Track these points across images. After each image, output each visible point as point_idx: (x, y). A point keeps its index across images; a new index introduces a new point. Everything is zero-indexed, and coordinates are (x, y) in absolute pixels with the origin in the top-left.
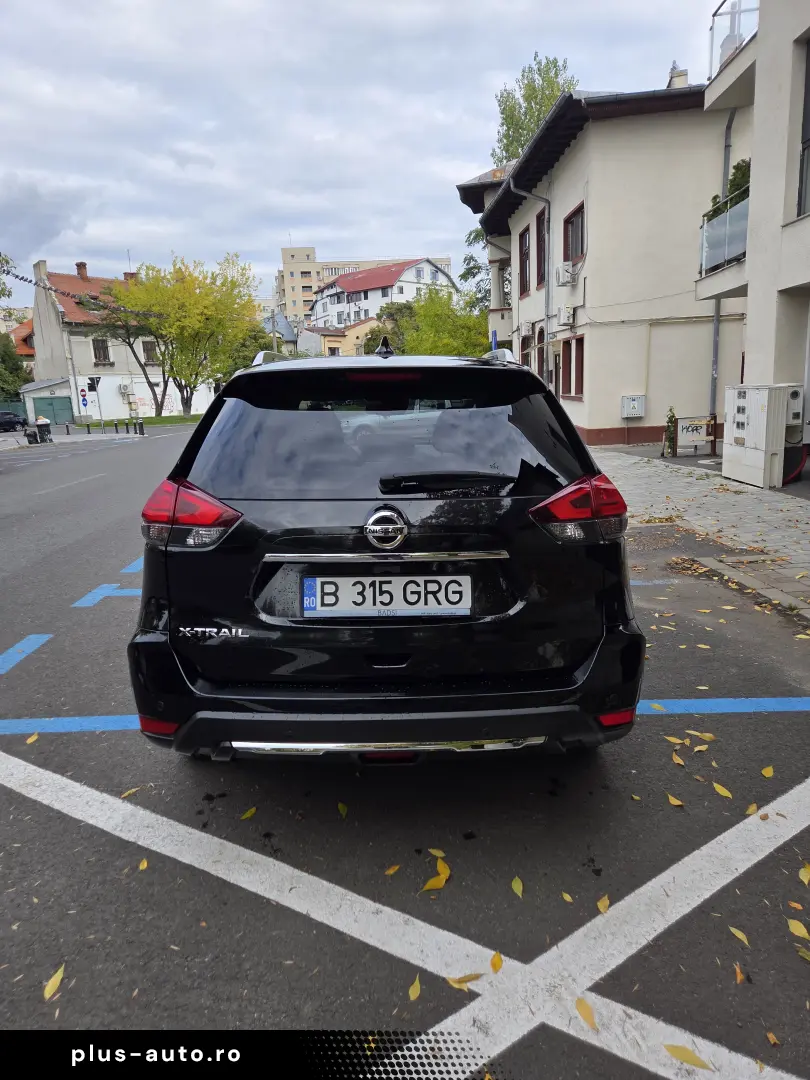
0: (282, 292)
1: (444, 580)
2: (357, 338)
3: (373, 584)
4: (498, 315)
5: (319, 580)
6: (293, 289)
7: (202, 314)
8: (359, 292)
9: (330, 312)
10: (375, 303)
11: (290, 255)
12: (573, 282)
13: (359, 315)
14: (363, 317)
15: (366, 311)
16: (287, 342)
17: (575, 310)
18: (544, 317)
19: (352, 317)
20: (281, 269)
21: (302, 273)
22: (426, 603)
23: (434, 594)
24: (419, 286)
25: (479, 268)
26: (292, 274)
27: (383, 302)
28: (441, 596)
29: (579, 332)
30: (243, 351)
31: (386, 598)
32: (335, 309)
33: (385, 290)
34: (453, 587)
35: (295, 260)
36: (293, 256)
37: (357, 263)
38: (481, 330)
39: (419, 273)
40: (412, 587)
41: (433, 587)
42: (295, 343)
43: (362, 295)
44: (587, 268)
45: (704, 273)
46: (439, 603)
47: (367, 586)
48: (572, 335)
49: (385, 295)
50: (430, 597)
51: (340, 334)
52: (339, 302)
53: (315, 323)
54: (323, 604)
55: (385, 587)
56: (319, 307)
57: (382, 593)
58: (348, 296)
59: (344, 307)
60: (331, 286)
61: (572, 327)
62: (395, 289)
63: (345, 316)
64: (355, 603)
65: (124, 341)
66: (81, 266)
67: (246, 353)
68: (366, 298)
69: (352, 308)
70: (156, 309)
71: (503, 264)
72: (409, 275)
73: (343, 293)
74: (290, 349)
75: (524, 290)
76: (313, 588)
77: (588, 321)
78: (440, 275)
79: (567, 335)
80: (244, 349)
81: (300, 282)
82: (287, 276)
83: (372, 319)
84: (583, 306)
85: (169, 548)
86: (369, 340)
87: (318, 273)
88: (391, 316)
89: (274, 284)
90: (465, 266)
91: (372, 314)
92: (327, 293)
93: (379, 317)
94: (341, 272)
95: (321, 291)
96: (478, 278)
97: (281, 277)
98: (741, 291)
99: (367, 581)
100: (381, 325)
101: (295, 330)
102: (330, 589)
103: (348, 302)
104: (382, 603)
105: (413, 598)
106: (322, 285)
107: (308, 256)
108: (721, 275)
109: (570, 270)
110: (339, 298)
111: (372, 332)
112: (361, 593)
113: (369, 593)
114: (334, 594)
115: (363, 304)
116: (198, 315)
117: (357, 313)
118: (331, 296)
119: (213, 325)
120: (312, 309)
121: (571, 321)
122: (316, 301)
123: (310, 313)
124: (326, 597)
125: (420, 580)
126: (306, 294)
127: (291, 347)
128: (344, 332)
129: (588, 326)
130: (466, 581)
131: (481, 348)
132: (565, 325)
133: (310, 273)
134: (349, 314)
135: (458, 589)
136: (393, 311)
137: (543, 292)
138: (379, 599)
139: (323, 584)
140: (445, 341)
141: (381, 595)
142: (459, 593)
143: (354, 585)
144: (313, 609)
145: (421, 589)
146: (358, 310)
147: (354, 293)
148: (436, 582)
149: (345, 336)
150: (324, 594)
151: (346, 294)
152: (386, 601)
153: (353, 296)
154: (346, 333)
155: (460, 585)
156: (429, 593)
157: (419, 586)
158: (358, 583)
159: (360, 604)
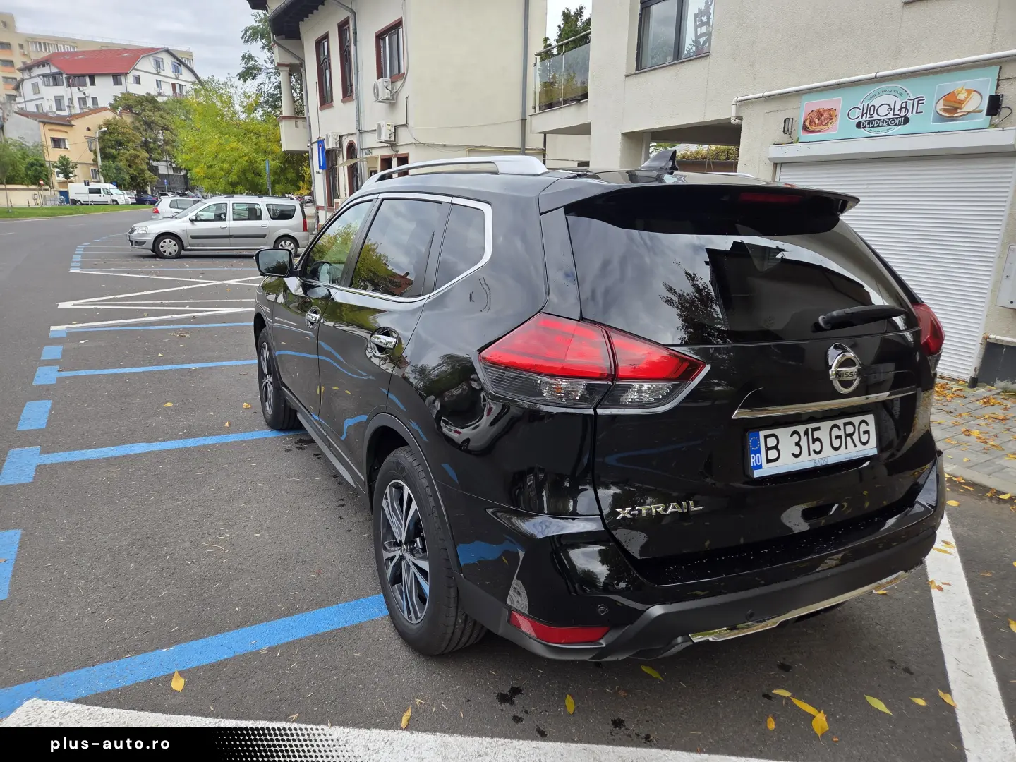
1: (856, 420)
2: (89, 129)
3: (806, 433)
4: (292, 123)
5: (762, 434)
8: (84, 76)
9: (44, 95)
10: (105, 91)
12: (392, 102)
13: (85, 103)
14: (90, 104)
15: (94, 100)
17: (396, 127)
18: (355, 131)
19: (76, 104)
22: (846, 448)
23: (851, 435)
24: (159, 78)
25: (259, 70)
27: (118, 91)
28: (855, 437)
29: (402, 151)
31: (817, 446)
32: (51, 92)
33: (117, 78)
34: (864, 427)
37: (74, 41)
38: (272, 137)
39: (158, 64)
40: (836, 432)
41: (850, 429)
43: (88, 80)
44: (408, 89)
45: (537, 108)
46: (855, 446)
47: (802, 434)
48: (394, 153)
49: (117, 83)
50: (849, 439)
51: (66, 123)
52: (55, 85)
53: (23, 105)
54: (769, 461)
55: (816, 434)
56: (27, 88)
57: (815, 440)
58: (68, 79)
59: (63, 91)
60: (42, 63)
61: (393, 145)
62: (130, 78)
63: (66, 103)
64: (793, 455)
68: (93, 83)
69: (76, 93)
71: (296, 70)
72: (146, 64)
73: (60, 74)
75: (325, 99)
76: (757, 443)
77: (414, 141)
78: (183, 69)
79: (386, 152)
83: (104, 109)
84: (406, 125)
85: (600, 411)
87: (21, 46)
88: (128, 108)
90: (244, 65)
91: (102, 103)
92: (37, 71)
93: (114, 108)
94: (54, 49)
95: (28, 68)
96: (259, 80)
98: (584, 130)
99: (801, 429)
100: (117, 117)
102: (772, 442)
103: (69, 86)
104: (815, 451)
105: (836, 443)
106: (29, 61)
108: (558, 112)
109: (390, 87)
110: (55, 79)
111: (107, 124)
112: (798, 444)
113: (804, 442)
114: (776, 448)
115: (89, 90)
117: (83, 101)
118: (44, 76)
120: (17, 88)
121: (392, 139)
122: (23, 80)
123: (14, 93)
124: (769, 452)
125: (840, 422)
126: (7, 69)
128: (69, 121)
129: (414, 147)
130: (870, 418)
131: (274, 155)
132: (386, 142)
134: (71, 100)
135: (866, 429)
136: (131, 102)
137: (351, 106)
138: (813, 447)
139: (766, 437)
140: (234, 145)
141: (813, 443)
142: (867, 432)
143: (792, 436)
144: (760, 467)
145: (842, 433)
146: (83, 96)
147: (75, 76)
148: (851, 423)
149: (72, 126)
150: (768, 449)
151: (64, 76)
152: (818, 450)
153: (75, 79)
154: (73, 123)
155: (868, 425)
156: (847, 436)
157: (840, 429)
158: (795, 432)
159: (796, 456)
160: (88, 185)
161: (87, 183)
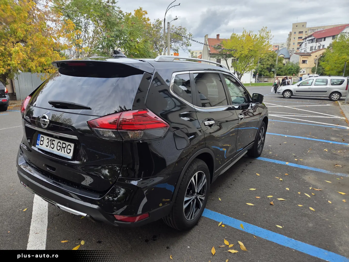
0: (289, 40)
1: (67, 143)
2: (316, 56)
3: (51, 140)
5: (41, 135)
6: (294, 38)
7: (249, 49)
8: (322, 38)
9: (307, 47)
10: (328, 42)
11: (296, 26)
14: (321, 48)
15: (324, 46)
16: (285, 58)
19: (317, 48)
20: (291, 31)
21: (299, 32)
22: (61, 151)
23: (64, 148)
26: (295, 33)
27: (332, 41)
28: (65, 149)
30: (267, 62)
32: (309, 45)
33: (334, 37)
34: (69, 147)
35: (297, 27)
36: (297, 26)
37: (324, 27)
40: (59, 144)
41: (64, 146)
42: (289, 58)
43: (323, 39)
46: (65, 152)
47: (50, 141)
49: (333, 39)
51: (309, 55)
52: (312, 43)
53: (301, 51)
54: (40, 144)
55: (53, 142)
56: (303, 45)
57: (53, 144)
58: (317, 40)
59: (314, 44)
60: (310, 36)
62: (339, 36)
63: (313, 48)
65: (224, 59)
66: (218, 35)
67: (268, 63)
68: (324, 40)
69: (318, 44)
70: (234, 48)
73: (315, 39)
74: (286, 61)
76: (39, 138)
80: (268, 61)
81: (298, 35)
82: (293, 34)
83: (325, 48)
86: (321, 57)
87: (306, 32)
89: (288, 37)
92: (308, 39)
93: (328, 48)
94: (316, 31)
95: (306, 38)
97: (290, 34)
99: (50, 138)
100: (328, 51)
101: (290, 54)
102: (42, 139)
103: (316, 42)
105: (59, 148)
106: (307, 36)
107: (303, 26)
110: (312, 41)
111: (323, 54)
112: (48, 143)
113: (50, 143)
114: (43, 141)
115: (323, 43)
116: (247, 49)
117: (319, 47)
118: (309, 40)
119: (252, 53)
120: (300, 46)
122: (303, 42)
123: (299, 47)
125: (62, 142)
126: (299, 40)
127: (287, 60)
130: (73, 145)
133: (303, 32)
134: (315, 47)
135: (70, 148)
139: (42, 137)
141: (52, 145)
142: (70, 150)
143: (47, 139)
144: (38, 145)
145: (61, 145)
146: (320, 45)
147: (319, 39)
148: (65, 144)
149: (311, 56)
150: (41, 141)
151: (316, 39)
152: (53, 147)
153: (318, 40)
154: (311, 55)
155: (71, 147)
156: (63, 147)
157: (61, 144)
158: (48, 139)
159: (47, 146)
160: (309, 75)
161: (309, 74)
